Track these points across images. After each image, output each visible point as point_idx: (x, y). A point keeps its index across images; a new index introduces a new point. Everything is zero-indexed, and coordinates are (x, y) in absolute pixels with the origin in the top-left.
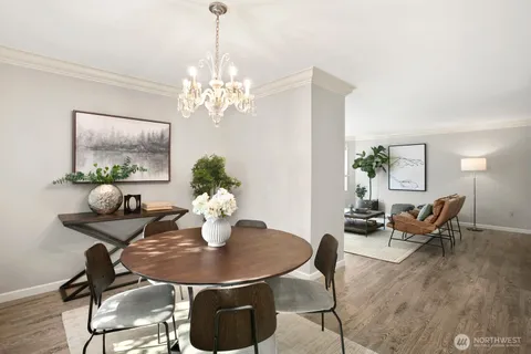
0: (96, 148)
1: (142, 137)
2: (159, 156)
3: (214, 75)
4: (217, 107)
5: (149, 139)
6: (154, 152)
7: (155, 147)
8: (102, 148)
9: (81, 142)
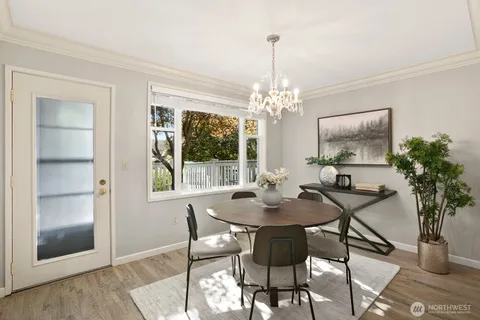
0: (330, 141)
1: (362, 126)
2: (378, 141)
3: (272, 87)
4: (274, 110)
5: (368, 128)
6: (373, 138)
7: (373, 134)
8: (335, 139)
9: (323, 138)
